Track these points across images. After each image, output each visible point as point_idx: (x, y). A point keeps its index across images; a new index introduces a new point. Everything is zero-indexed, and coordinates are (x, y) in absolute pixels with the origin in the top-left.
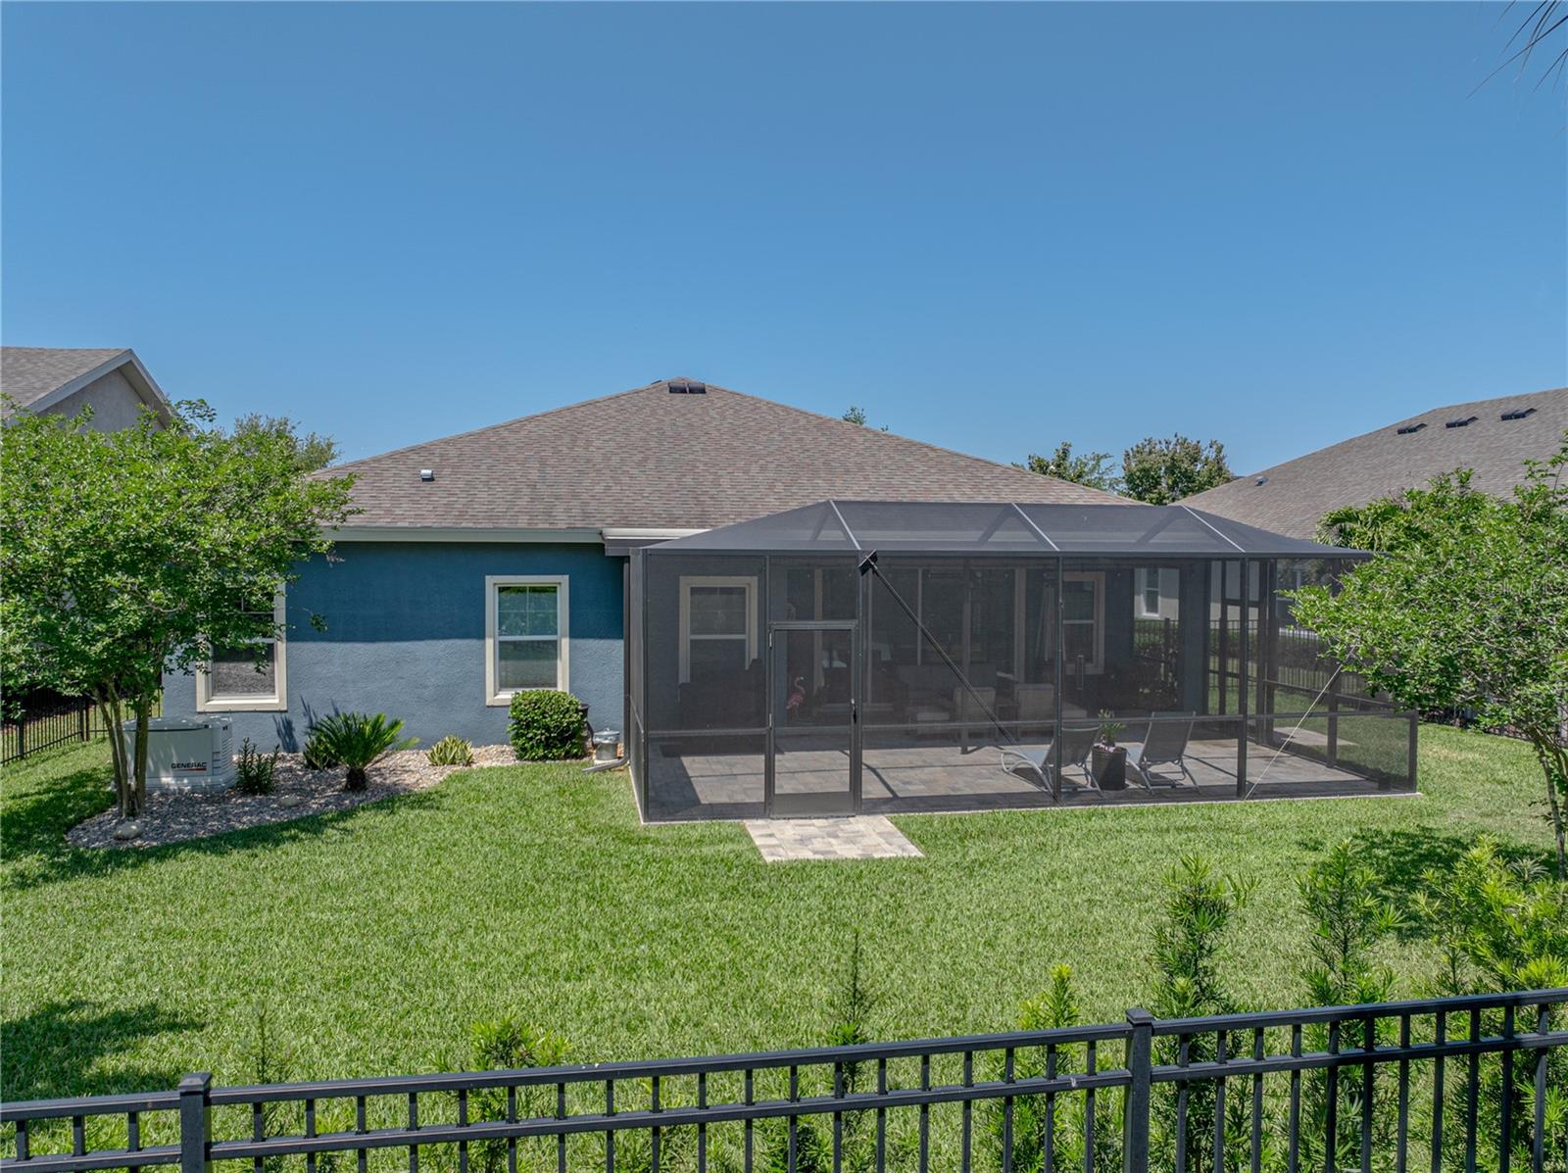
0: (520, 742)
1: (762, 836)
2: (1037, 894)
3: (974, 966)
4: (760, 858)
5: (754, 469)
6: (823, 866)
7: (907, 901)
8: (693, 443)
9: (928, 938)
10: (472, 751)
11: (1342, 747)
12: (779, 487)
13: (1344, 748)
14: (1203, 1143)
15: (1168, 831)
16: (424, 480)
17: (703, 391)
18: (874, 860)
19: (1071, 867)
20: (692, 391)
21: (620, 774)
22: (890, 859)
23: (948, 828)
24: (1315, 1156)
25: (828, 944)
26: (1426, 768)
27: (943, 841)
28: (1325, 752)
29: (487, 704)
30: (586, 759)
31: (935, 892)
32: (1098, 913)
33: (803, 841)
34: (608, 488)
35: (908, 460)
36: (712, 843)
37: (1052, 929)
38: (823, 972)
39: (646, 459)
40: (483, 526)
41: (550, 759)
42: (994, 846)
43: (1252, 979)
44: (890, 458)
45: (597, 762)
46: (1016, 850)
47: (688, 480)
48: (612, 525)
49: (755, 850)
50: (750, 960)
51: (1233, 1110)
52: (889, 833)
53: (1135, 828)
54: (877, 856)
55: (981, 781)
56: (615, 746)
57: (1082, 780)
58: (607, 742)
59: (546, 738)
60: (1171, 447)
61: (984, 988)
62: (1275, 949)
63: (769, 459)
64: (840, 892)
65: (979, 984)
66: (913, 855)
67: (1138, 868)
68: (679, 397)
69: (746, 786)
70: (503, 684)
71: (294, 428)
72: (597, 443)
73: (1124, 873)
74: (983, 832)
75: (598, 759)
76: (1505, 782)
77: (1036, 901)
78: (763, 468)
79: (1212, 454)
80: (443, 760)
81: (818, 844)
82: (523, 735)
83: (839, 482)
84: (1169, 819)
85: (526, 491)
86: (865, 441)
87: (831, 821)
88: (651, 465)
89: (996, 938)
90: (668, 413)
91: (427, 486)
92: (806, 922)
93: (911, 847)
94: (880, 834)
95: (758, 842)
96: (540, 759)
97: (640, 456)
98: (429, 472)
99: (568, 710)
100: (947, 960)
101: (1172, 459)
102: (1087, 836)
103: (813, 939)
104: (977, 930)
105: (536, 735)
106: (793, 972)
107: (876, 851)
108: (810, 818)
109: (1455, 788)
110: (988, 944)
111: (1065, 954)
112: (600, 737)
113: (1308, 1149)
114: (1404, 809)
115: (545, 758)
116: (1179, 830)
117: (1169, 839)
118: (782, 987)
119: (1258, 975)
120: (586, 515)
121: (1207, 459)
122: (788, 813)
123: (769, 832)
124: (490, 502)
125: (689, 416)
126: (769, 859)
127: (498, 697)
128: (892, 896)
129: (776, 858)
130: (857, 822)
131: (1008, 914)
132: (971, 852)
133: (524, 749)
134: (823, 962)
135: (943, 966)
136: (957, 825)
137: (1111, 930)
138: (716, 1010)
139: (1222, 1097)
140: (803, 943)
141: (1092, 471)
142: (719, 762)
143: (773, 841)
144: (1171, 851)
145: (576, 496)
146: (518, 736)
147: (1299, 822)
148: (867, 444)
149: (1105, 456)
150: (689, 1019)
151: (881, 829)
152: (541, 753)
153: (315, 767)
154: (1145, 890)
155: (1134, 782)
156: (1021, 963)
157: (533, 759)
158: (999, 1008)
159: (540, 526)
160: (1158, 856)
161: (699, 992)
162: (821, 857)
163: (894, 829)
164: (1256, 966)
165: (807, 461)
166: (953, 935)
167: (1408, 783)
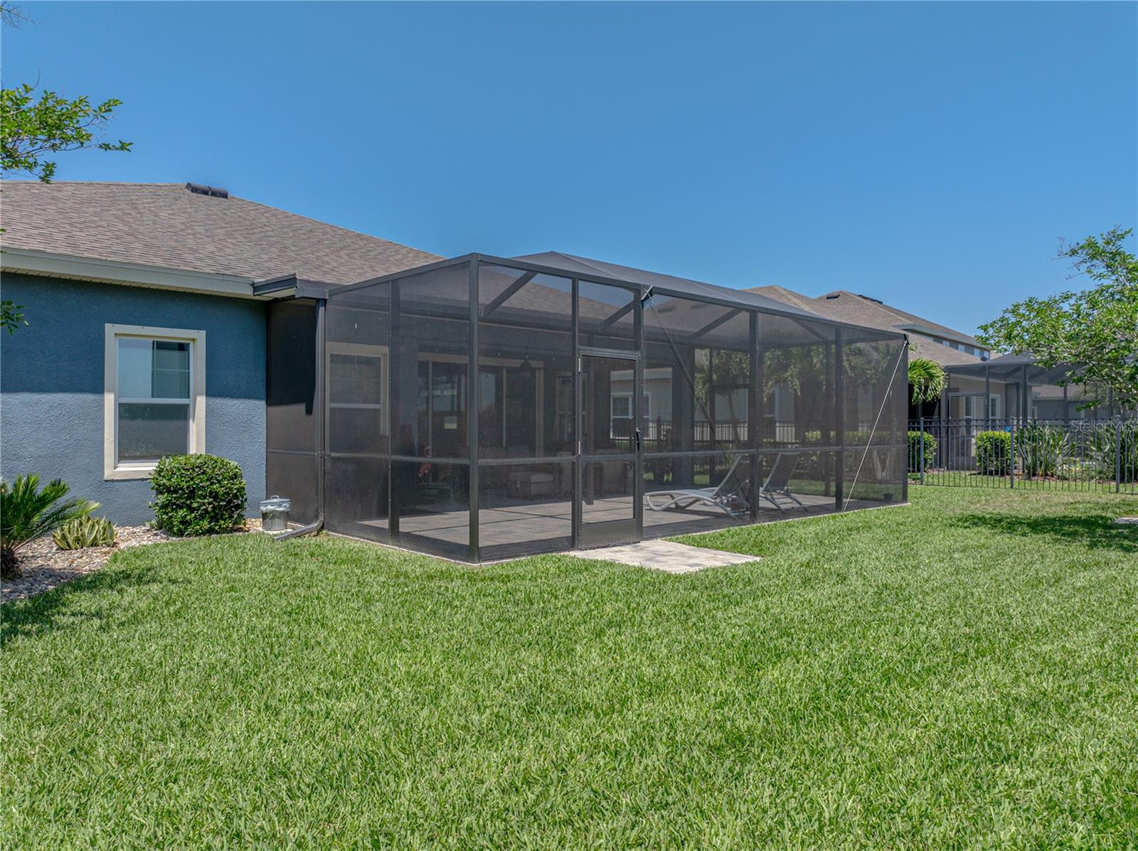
20: (214, 194)
21: (322, 538)
29: (105, 478)
30: (251, 532)
33: (653, 560)
40: (113, 259)
41: (217, 533)
58: (281, 509)
59: (214, 508)
68: (204, 197)
70: (124, 455)
93: (739, 555)
107: (726, 560)
108: (610, 547)
115: (211, 531)
122: (592, 542)
125: (232, 210)
127: (118, 469)
130: (650, 545)
151: (682, 547)
152: (205, 524)
157: (197, 534)
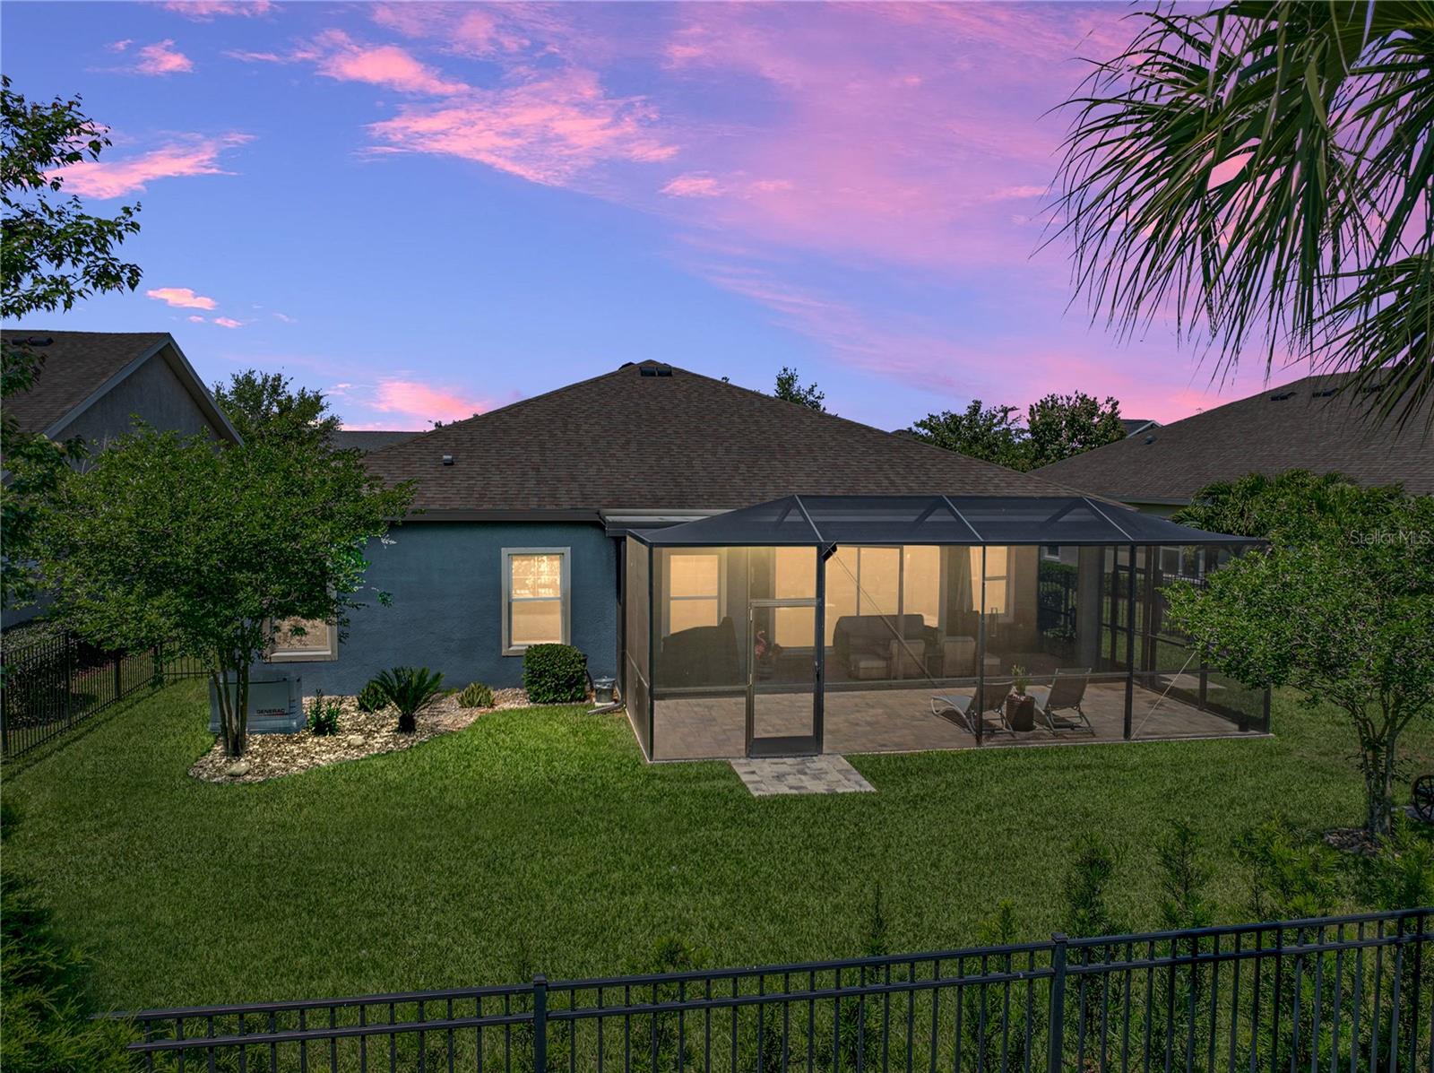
0: (534, 688)
1: (746, 773)
2: (967, 823)
3: (924, 882)
4: (749, 793)
5: (721, 451)
6: (797, 799)
7: (868, 830)
8: (666, 426)
9: (888, 861)
10: (494, 694)
11: (1213, 690)
12: (743, 468)
13: (1215, 691)
14: (1095, 1011)
15: (1068, 768)
16: (446, 464)
17: (669, 374)
18: (838, 794)
19: (992, 800)
20: (660, 374)
21: (619, 715)
22: (850, 794)
23: (892, 766)
24: (1161, 1017)
25: (813, 865)
26: (1280, 710)
27: (890, 777)
28: (1197, 695)
29: (502, 654)
30: (587, 702)
31: (889, 822)
32: (1016, 840)
33: (779, 777)
34: (600, 470)
35: (849, 440)
36: (707, 779)
37: (981, 853)
38: (813, 888)
39: (628, 442)
40: (500, 507)
41: (559, 701)
42: (931, 782)
43: (1132, 893)
44: (835, 439)
45: (597, 704)
46: (949, 785)
47: (666, 462)
48: (607, 506)
49: (743, 785)
50: (756, 878)
51: (1114, 991)
52: (847, 771)
53: (1041, 766)
54: (840, 790)
55: (916, 723)
56: (612, 691)
57: (999, 723)
58: (605, 687)
59: (556, 685)
60: (1071, 403)
61: (933, 901)
62: (1149, 870)
63: (732, 441)
64: (815, 822)
65: (930, 897)
66: (868, 790)
67: (1045, 802)
68: (649, 380)
69: (725, 727)
70: (515, 637)
71: (287, 383)
72: (585, 427)
73: (1035, 806)
74: (921, 770)
75: (598, 701)
76: (1343, 724)
77: (967, 830)
78: (728, 451)
79: (1108, 410)
80: (471, 704)
81: (791, 780)
82: (536, 682)
83: (792, 464)
84: (1069, 758)
85: (532, 473)
86: (812, 422)
87: (799, 759)
88: (633, 447)
89: (939, 861)
90: (642, 396)
91: (449, 471)
92: (793, 848)
93: (865, 783)
94: (839, 771)
95: (744, 778)
96: (551, 701)
97: (622, 440)
98: (450, 457)
99: (573, 662)
100: (904, 878)
101: (1072, 414)
102: (1003, 772)
103: (801, 861)
104: (924, 854)
105: (547, 682)
106: (790, 887)
107: (838, 786)
108: (781, 757)
109: (1302, 729)
110: (935, 865)
111: (993, 873)
112: (600, 683)
113: (1158, 1014)
114: (1258, 749)
115: (554, 701)
116: (1076, 767)
117: (1069, 777)
118: (785, 899)
119: (1136, 890)
120: (585, 497)
121: (1103, 413)
122: (765, 752)
123: (751, 769)
124: (504, 485)
125: (660, 399)
126: (756, 794)
127: (512, 648)
128: (856, 825)
129: (762, 793)
130: (820, 760)
131: (947, 841)
132: (914, 787)
133: (537, 694)
134: (812, 880)
135: (901, 882)
136: (899, 763)
137: (1026, 854)
138: (740, 918)
139: (1106, 982)
140: (793, 864)
141: (1000, 423)
142: (699, 705)
143: (755, 778)
144: (1071, 787)
145: (573, 478)
146: (532, 683)
147: (1173, 760)
148: (814, 425)
149: (1012, 409)
150: (721, 924)
151: (840, 767)
152: (551, 697)
153: (366, 710)
154: (1051, 821)
155: (1041, 724)
156: (960, 881)
157: (544, 702)
158: (946, 916)
159: (548, 507)
160: (1060, 791)
161: (725, 904)
162: (794, 792)
163: (850, 766)
164: (1135, 883)
165: (764, 443)
166: (906, 858)
167: (1263, 724)
